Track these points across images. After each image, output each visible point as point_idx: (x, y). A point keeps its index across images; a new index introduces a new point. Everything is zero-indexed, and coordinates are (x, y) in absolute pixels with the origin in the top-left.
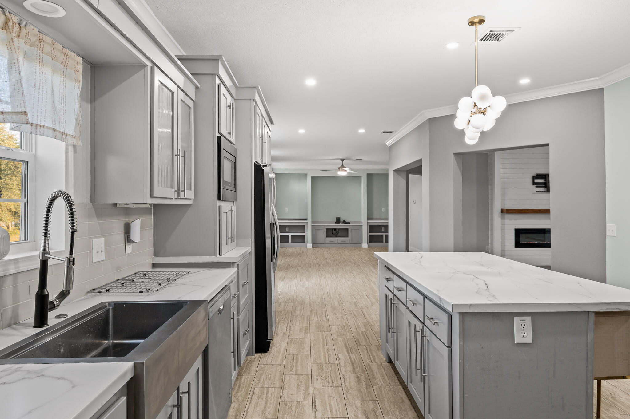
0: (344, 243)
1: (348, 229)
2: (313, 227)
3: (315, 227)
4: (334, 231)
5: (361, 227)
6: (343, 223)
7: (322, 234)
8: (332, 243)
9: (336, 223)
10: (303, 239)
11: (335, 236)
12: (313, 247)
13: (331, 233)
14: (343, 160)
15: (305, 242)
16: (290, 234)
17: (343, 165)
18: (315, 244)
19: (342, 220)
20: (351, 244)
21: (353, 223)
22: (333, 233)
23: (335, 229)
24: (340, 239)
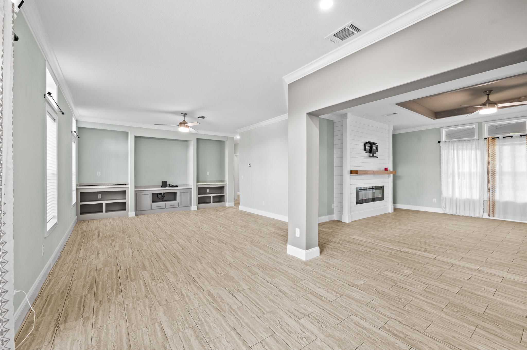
0: (173, 207)
1: (176, 193)
2: (136, 192)
3: (138, 192)
4: (159, 195)
5: (190, 190)
6: (170, 186)
7: (147, 200)
8: (159, 208)
9: (162, 187)
10: (123, 206)
11: (160, 200)
12: (137, 215)
13: (157, 197)
14: (185, 115)
15: (125, 210)
16: (104, 203)
17: (184, 120)
18: (138, 210)
19: (168, 183)
20: (181, 208)
21: (182, 185)
22: (158, 197)
23: (161, 194)
24: (169, 203)
